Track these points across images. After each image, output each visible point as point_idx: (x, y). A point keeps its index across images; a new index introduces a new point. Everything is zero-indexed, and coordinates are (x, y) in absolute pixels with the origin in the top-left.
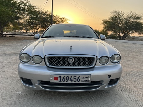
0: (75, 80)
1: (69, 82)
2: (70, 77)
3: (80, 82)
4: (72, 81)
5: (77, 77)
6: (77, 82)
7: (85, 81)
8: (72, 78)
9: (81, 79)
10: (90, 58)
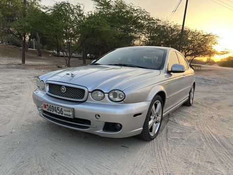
0: (58, 111)
1: (55, 113)
2: (54, 106)
3: (63, 115)
4: (56, 111)
5: (60, 108)
6: (60, 115)
7: (67, 115)
8: (56, 109)
9: (64, 112)
10: (79, 89)
